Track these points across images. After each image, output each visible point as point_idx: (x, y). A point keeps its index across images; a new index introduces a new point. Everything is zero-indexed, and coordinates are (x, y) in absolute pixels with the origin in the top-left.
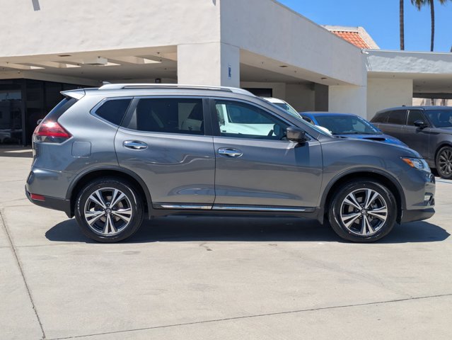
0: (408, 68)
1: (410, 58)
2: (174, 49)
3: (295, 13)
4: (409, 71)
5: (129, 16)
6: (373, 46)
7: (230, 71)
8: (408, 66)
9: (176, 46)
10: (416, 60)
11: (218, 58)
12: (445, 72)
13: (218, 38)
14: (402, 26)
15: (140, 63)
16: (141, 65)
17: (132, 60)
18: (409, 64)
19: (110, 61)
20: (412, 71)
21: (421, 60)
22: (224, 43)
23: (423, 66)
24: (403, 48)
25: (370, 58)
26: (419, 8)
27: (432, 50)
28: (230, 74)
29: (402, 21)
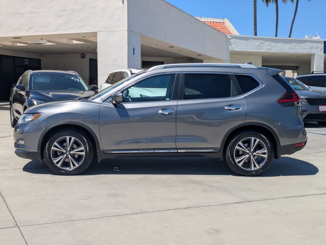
0: (258, 48)
1: (260, 41)
2: (95, 34)
3: (180, 10)
4: (259, 51)
5: (63, 11)
6: (235, 32)
7: (134, 50)
8: (258, 47)
9: (96, 33)
10: (264, 42)
11: (126, 41)
12: (283, 51)
13: (126, 28)
14: (255, 18)
15: (70, 43)
16: (71, 44)
17: (65, 41)
18: (259, 45)
19: (49, 41)
20: (261, 51)
21: (267, 43)
22: (130, 31)
23: (269, 47)
24: (256, 34)
25: (232, 41)
26: (267, 5)
27: (276, 36)
28: (134, 53)
29: (255, 14)
